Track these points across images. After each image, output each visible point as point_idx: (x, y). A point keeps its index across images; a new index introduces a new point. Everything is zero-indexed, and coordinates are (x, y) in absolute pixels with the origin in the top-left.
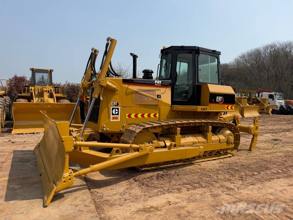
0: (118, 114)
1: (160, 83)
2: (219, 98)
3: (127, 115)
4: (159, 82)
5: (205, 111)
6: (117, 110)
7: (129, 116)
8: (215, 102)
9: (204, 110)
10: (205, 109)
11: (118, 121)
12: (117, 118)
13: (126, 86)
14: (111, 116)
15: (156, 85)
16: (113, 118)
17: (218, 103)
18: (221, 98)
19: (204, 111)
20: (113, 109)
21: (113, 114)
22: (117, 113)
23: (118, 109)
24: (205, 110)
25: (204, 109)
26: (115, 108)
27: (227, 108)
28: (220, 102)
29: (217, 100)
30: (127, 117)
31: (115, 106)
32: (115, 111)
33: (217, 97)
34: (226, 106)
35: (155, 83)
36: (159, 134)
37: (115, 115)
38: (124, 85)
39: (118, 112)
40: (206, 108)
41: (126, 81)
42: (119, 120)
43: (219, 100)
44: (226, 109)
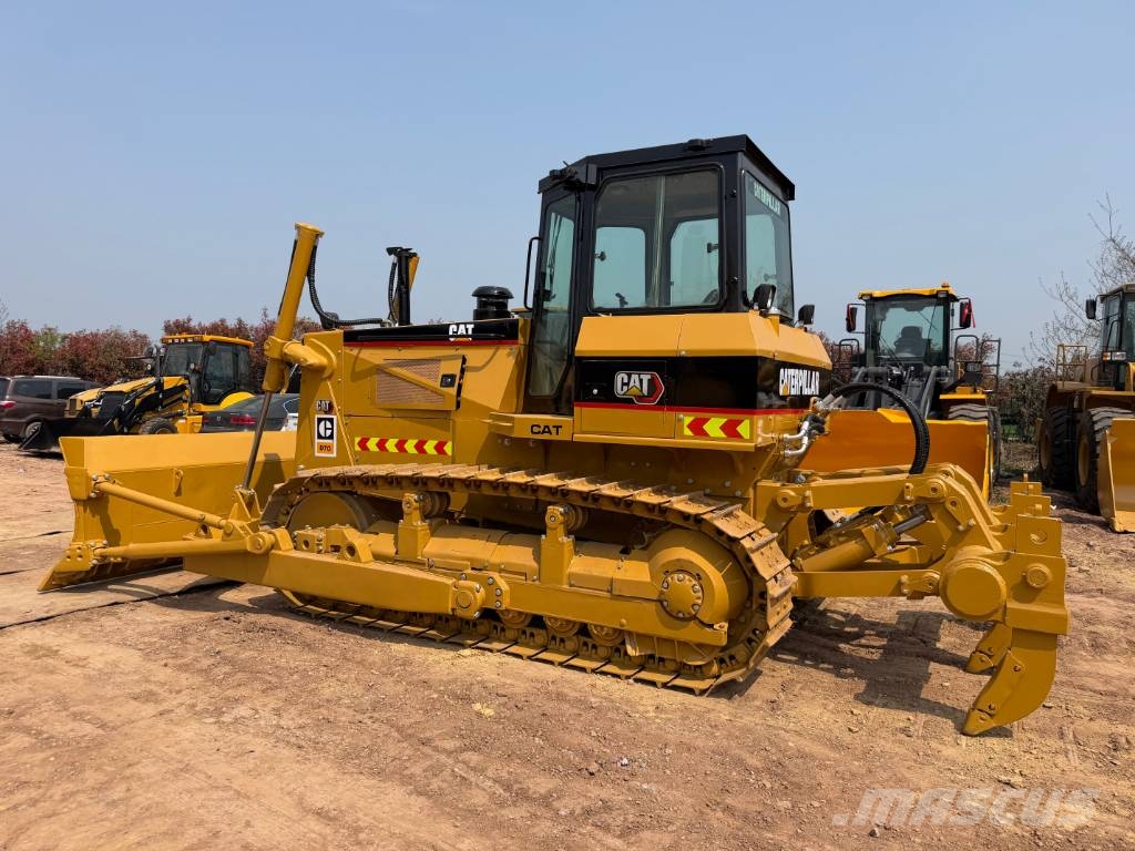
0: (331, 437)
1: (470, 332)
2: (635, 377)
3: (357, 440)
4: (467, 330)
5: (554, 437)
6: (328, 425)
7: (363, 444)
8: (609, 398)
9: (544, 432)
10: (553, 431)
11: (331, 455)
12: (328, 448)
13: (355, 352)
14: (317, 441)
15: (452, 339)
16: (321, 448)
17: (626, 402)
18: (646, 378)
19: (546, 437)
20: (320, 420)
21: (320, 437)
22: (329, 432)
23: (331, 421)
24: (550, 432)
25: (547, 430)
26: (325, 419)
27: (697, 428)
28: (641, 398)
29: (619, 390)
30: (357, 448)
31: (326, 413)
32: (326, 429)
33: (621, 377)
34: (688, 419)
35: (451, 333)
36: (456, 515)
37: (325, 438)
38: (347, 350)
39: (332, 429)
40: (557, 427)
41: (354, 338)
42: (335, 455)
43: (635, 391)
44: (688, 432)
